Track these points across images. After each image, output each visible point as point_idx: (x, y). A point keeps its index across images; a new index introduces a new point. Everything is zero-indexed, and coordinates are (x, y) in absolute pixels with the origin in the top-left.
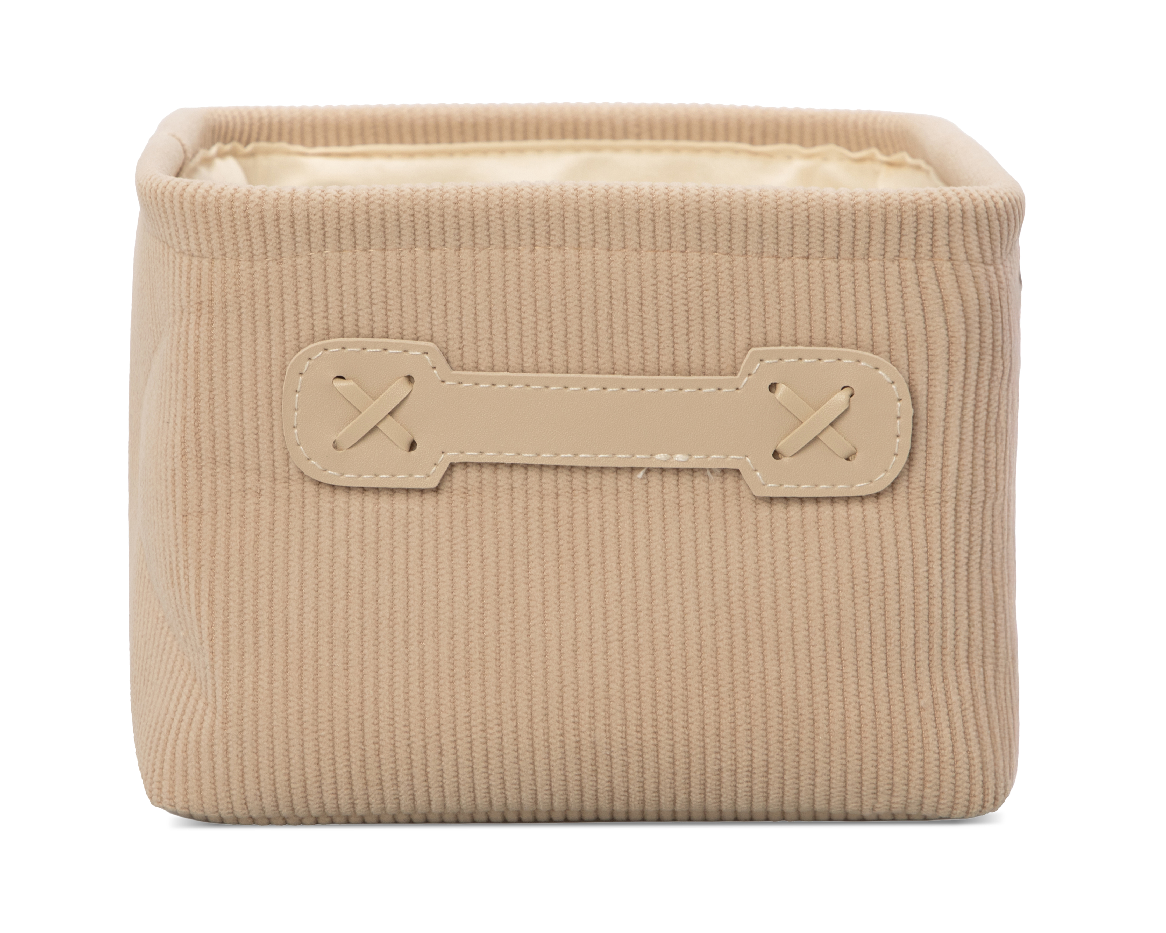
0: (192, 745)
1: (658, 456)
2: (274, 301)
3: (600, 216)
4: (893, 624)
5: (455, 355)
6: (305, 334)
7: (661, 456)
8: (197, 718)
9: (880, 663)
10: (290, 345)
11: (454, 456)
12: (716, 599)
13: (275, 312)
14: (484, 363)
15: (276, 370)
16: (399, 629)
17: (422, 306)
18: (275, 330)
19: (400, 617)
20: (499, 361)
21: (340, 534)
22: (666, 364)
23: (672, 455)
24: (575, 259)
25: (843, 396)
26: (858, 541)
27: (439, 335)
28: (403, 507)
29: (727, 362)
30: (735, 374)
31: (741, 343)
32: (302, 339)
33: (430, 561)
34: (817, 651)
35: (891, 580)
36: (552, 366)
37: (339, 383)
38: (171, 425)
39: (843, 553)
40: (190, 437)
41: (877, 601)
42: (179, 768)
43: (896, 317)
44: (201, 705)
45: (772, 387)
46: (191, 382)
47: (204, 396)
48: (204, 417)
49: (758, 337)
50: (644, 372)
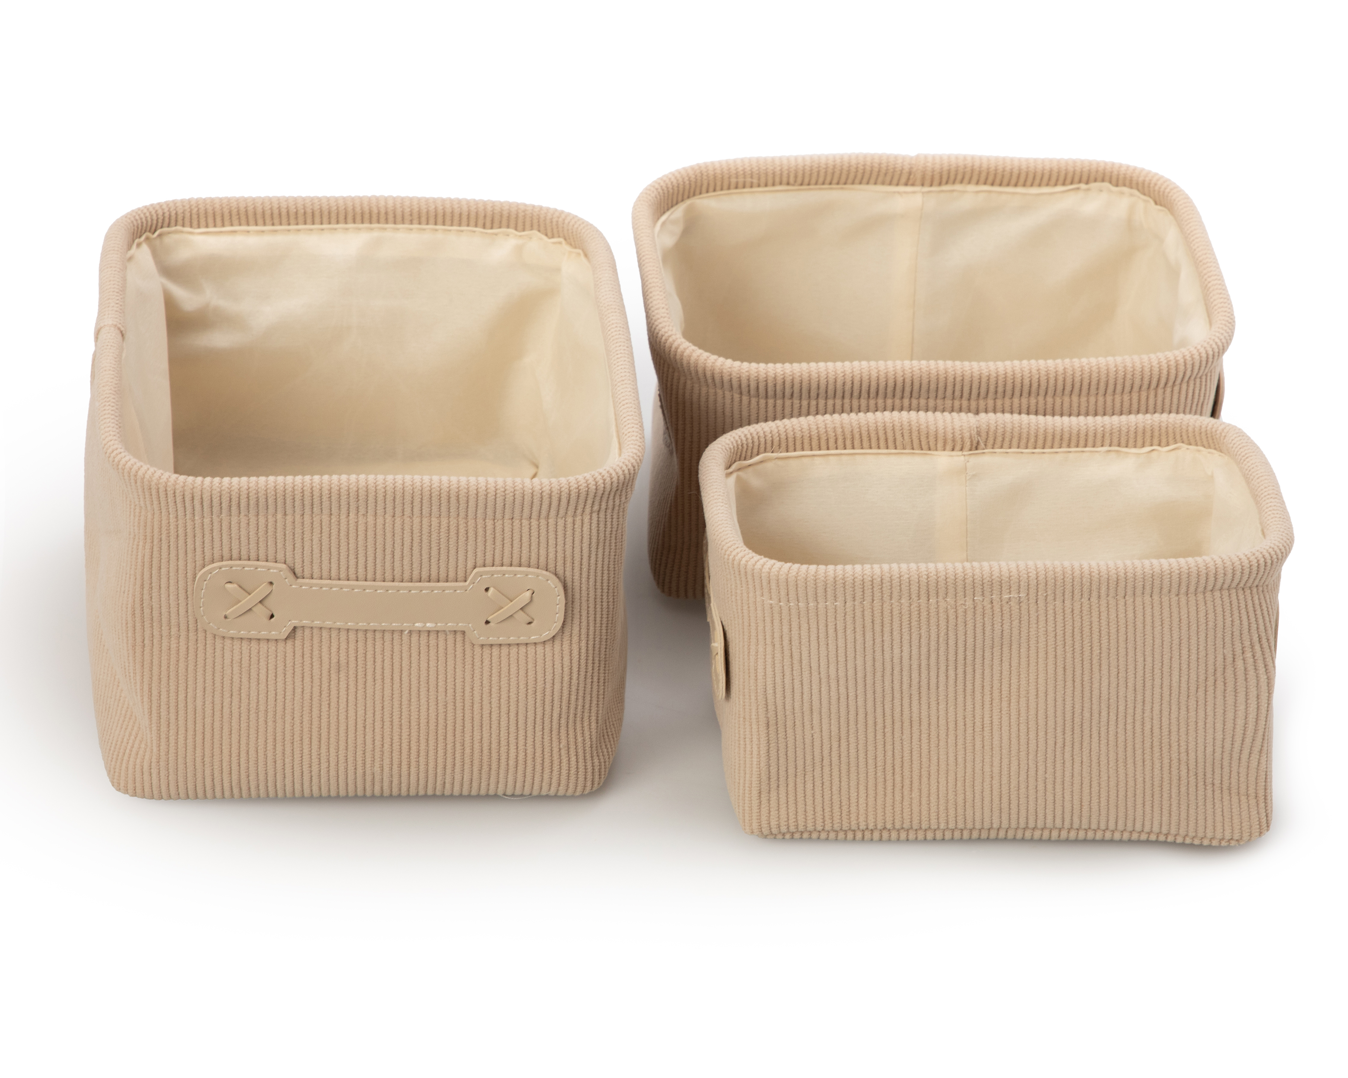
0: (138, 767)
1: (417, 625)
2: (190, 541)
3: (389, 498)
4: (548, 708)
5: (298, 570)
6: (208, 557)
7: (418, 625)
8: (141, 752)
9: (538, 728)
10: (199, 563)
11: (295, 622)
12: (447, 698)
13: (190, 547)
14: (316, 574)
15: (190, 575)
16: (262, 715)
17: (280, 545)
18: (190, 555)
19: (262, 708)
20: (325, 574)
21: (227, 661)
22: (425, 575)
23: (425, 623)
24: (373, 522)
25: (528, 594)
26: (531, 666)
27: (289, 560)
28: (266, 647)
29: (461, 574)
30: (466, 581)
31: (470, 564)
32: (206, 560)
33: (280, 678)
34: (504, 724)
35: (548, 686)
36: (357, 577)
37: (228, 586)
38: (126, 593)
39: (522, 672)
40: (138, 606)
41: (539, 696)
42: (130, 776)
43: (560, 548)
44: (143, 746)
45: (487, 590)
46: (139, 577)
47: (147, 586)
48: (146, 597)
49: (480, 562)
50: (411, 580)
